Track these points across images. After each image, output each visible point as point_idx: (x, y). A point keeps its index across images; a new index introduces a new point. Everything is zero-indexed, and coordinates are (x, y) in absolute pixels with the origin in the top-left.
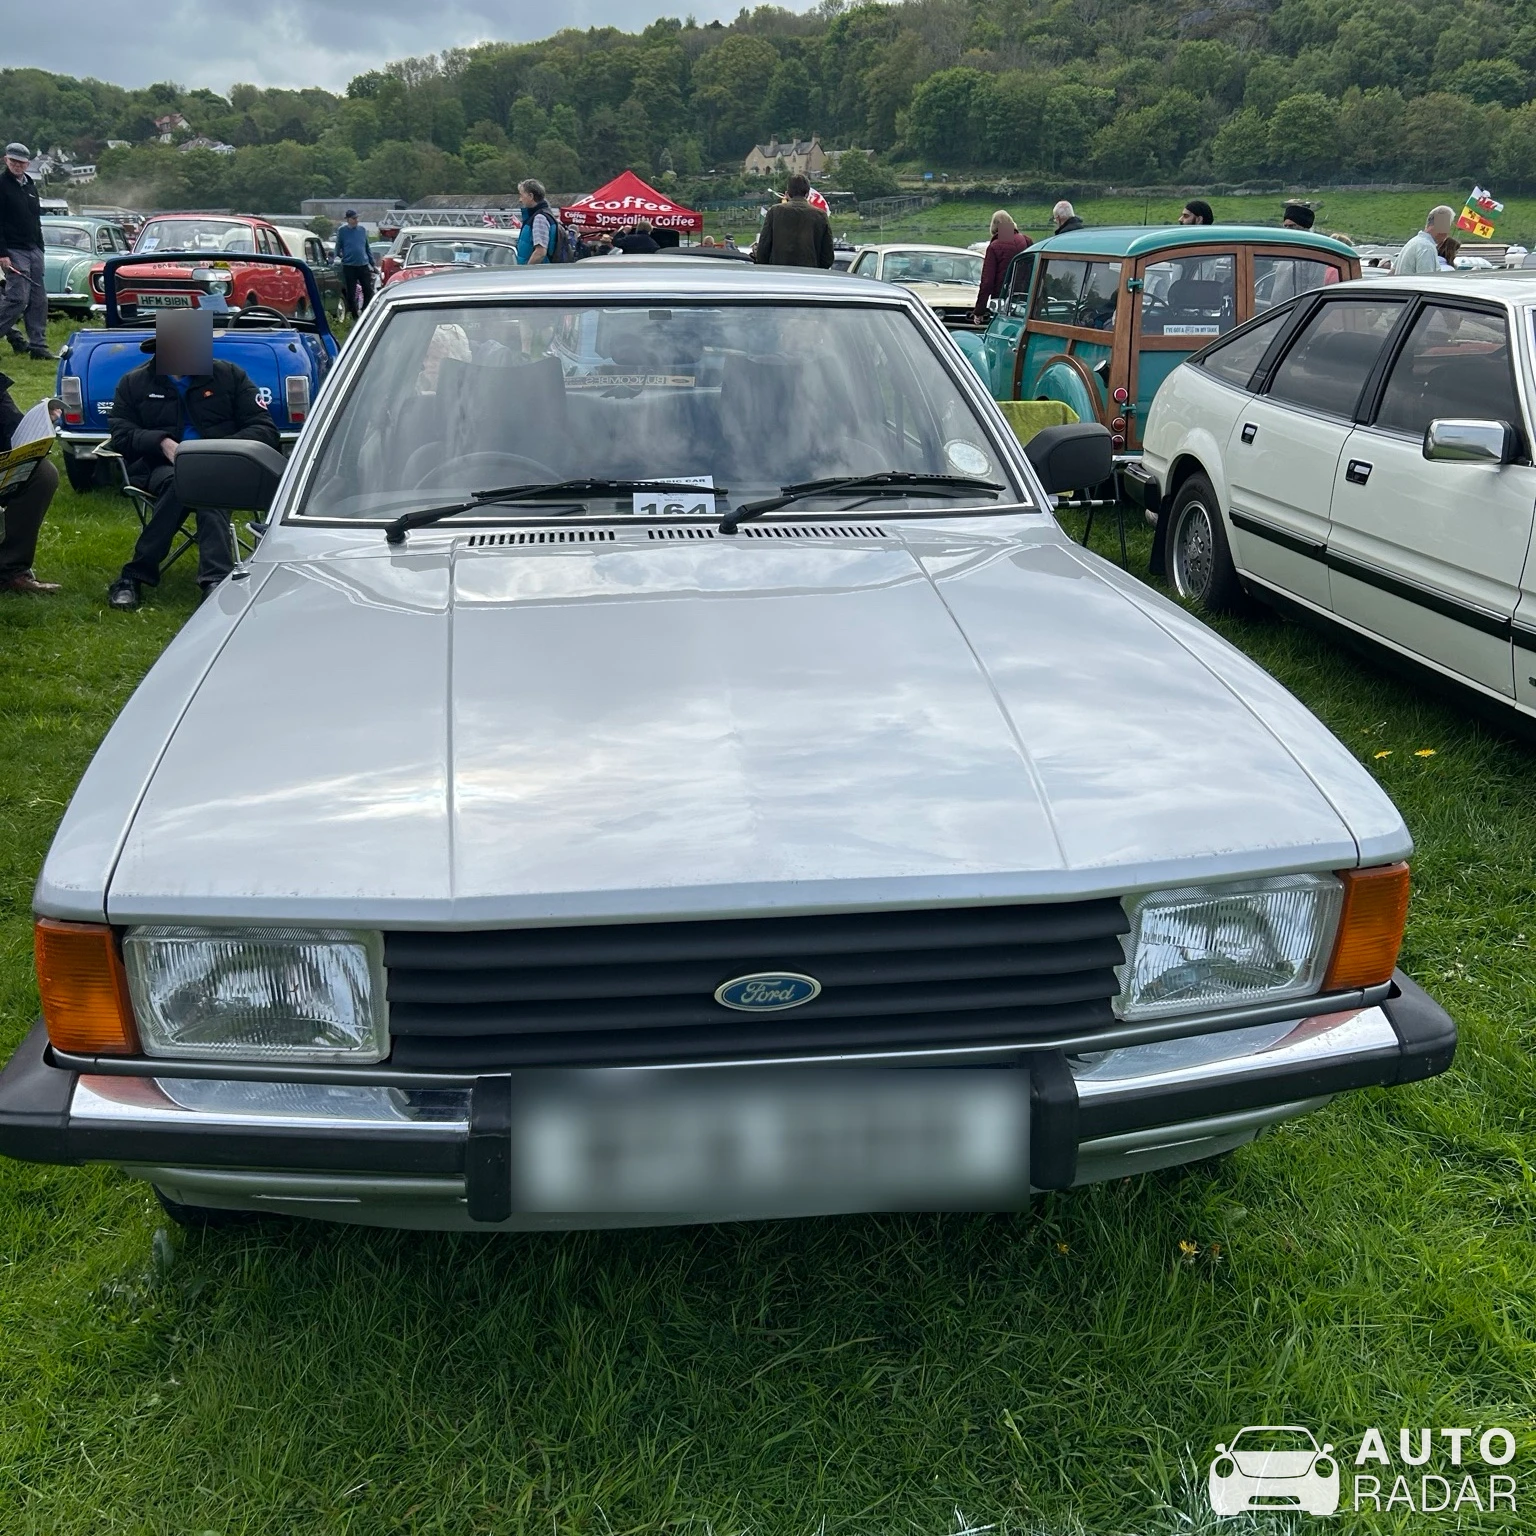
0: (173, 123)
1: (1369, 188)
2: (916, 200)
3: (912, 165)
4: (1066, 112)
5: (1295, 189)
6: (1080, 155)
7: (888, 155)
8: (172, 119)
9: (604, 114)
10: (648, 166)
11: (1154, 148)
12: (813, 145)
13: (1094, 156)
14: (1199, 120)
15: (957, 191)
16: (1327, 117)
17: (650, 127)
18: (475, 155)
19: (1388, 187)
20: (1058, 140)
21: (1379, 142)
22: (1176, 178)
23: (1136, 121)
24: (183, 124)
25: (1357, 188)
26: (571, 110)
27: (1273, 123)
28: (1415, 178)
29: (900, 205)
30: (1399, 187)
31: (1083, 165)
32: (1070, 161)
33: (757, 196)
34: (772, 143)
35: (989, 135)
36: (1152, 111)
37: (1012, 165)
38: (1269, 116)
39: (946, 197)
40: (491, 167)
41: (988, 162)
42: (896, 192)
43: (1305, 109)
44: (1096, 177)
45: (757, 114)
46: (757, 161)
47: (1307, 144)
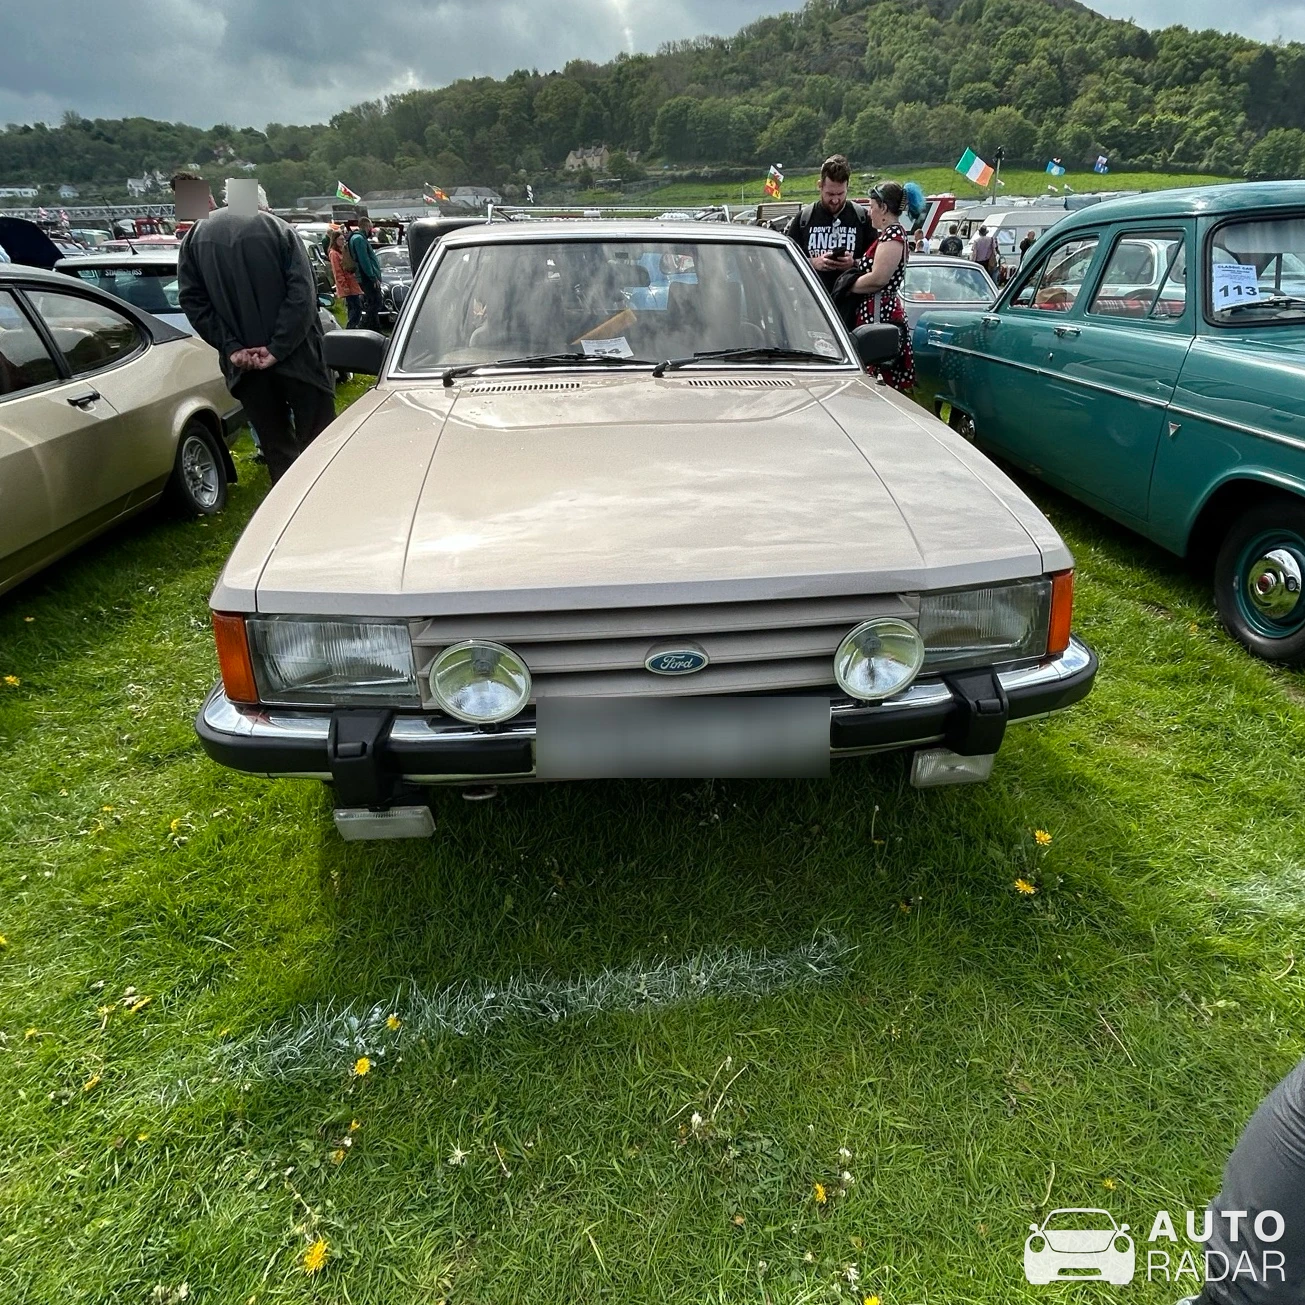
0: (226, 150)
1: (909, 166)
2: (656, 183)
3: (660, 160)
4: (742, 122)
5: (869, 167)
6: (751, 149)
7: (648, 154)
8: (225, 148)
9: (481, 134)
10: (509, 167)
11: (791, 144)
12: (602, 150)
13: (758, 150)
14: (817, 125)
15: (681, 176)
16: (885, 122)
17: (511, 141)
18: (402, 164)
19: (918, 165)
20: (738, 141)
21: (914, 137)
22: (804, 163)
23: (780, 127)
24: (231, 151)
25: (901, 166)
26: (460, 132)
27: (855, 127)
28: (934, 159)
29: (646, 186)
30: (925, 164)
31: (752, 157)
32: (745, 154)
33: (570, 183)
34: (580, 150)
35: (699, 140)
36: (790, 120)
37: (713, 158)
38: (852, 123)
39: (675, 180)
40: (412, 171)
41: (701, 157)
42: (646, 178)
43: (872, 117)
44: (760, 165)
45: (573, 131)
46: (572, 162)
47: (874, 139)
